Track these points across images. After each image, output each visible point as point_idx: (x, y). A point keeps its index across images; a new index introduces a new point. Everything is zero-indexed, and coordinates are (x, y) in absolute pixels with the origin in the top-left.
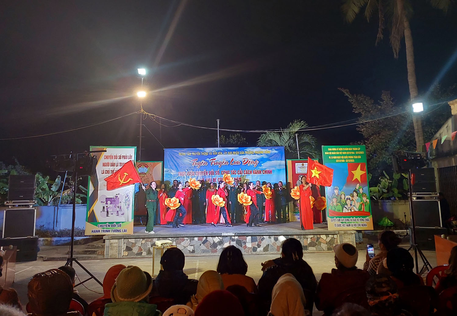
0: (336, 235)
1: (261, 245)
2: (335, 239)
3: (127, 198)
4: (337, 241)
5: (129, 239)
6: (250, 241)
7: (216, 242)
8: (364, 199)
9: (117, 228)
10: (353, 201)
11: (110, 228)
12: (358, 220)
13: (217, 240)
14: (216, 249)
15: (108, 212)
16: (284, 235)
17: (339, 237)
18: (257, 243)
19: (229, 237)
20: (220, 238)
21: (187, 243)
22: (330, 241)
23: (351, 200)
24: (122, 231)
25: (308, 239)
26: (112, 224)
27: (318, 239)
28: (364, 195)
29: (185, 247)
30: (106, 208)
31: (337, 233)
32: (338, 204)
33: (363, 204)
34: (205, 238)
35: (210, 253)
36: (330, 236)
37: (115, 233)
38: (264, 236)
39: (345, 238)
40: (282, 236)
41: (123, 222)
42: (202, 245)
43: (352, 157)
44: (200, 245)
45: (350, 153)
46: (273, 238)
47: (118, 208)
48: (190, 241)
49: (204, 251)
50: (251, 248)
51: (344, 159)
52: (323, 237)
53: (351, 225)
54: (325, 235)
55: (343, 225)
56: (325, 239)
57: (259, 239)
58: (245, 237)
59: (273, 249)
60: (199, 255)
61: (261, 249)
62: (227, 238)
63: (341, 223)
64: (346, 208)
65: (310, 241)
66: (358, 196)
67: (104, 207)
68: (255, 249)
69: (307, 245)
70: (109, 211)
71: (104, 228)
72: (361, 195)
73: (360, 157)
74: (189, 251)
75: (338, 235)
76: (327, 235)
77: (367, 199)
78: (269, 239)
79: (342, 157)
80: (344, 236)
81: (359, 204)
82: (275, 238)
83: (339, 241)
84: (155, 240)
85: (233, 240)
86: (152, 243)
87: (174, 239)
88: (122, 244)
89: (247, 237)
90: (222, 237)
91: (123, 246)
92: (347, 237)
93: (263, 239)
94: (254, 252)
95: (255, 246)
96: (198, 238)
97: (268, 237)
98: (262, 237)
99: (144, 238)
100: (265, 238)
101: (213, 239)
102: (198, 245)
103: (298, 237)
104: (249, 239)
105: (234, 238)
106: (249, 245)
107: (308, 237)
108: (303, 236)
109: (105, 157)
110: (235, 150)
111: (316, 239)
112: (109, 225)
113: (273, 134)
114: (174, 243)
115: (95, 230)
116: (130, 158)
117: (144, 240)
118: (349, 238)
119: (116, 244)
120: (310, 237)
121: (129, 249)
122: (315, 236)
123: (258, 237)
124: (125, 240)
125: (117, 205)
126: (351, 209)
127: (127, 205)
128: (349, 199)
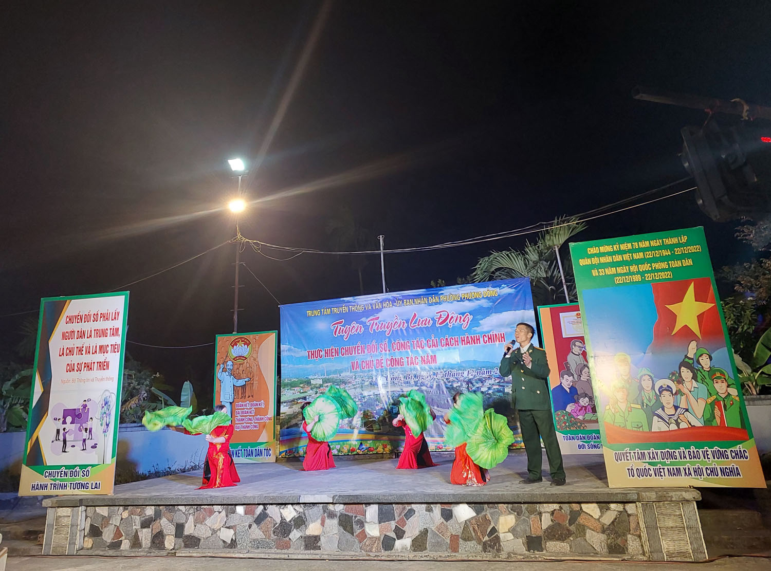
0: (634, 504)
1: (404, 532)
2: (631, 518)
3: (105, 407)
4: (638, 523)
5: (97, 508)
6: (376, 520)
7: (288, 520)
8: (720, 387)
9: (80, 479)
10: (683, 394)
11: (68, 480)
12: (705, 455)
13: (289, 513)
14: (287, 539)
15: (65, 441)
16: (468, 503)
17: (640, 510)
18: (393, 524)
19: (322, 505)
20: (297, 507)
21: (219, 520)
22: (613, 522)
23: (674, 393)
25: (543, 514)
27: (574, 516)
28: (718, 374)
29: (214, 532)
30: (62, 432)
31: (635, 496)
32: (632, 405)
33: (716, 402)
34: (261, 507)
35: (273, 551)
36: (613, 506)
37: (76, 492)
38: (413, 506)
39: (662, 514)
40: (466, 506)
41: (92, 466)
42: (254, 526)
43: (664, 265)
45: (657, 254)
46: (437, 509)
47: (86, 432)
48: (227, 516)
49: (257, 544)
50: (378, 538)
51: (638, 273)
52: (592, 509)
53: (682, 469)
54: (597, 503)
55: (658, 473)
56: (598, 517)
57: (400, 514)
58: (361, 506)
59: (438, 545)
60: (241, 556)
61: (406, 542)
62: (315, 508)
63: (649, 463)
64: (659, 416)
65: (551, 523)
66: (696, 381)
67: (58, 431)
68: (388, 544)
69: (540, 533)
70: (67, 440)
72: (706, 374)
73: (690, 262)
74: (224, 542)
75: (639, 504)
76: (604, 504)
77: (728, 386)
78: (427, 513)
80: (659, 507)
81: (702, 404)
82: (443, 511)
83: (642, 525)
84: (150, 511)
85: (332, 515)
86: (143, 519)
87: (190, 509)
88: (82, 519)
89: (368, 507)
90: (302, 505)
91: (84, 524)
92: (669, 511)
93: (411, 512)
94: (385, 550)
95: (388, 534)
96: (245, 506)
97: (424, 506)
98: (408, 507)
99: (126, 506)
100: (415, 511)
101: (281, 510)
102: (244, 527)
103: (510, 510)
104: (372, 512)
105: (333, 509)
106: (373, 530)
107: (542, 510)
108: (526, 505)
109: (68, 320)
110: (419, 296)
111: (569, 517)
112: (66, 470)
113: (507, 255)
114: (191, 518)
115: (38, 485)
116: (115, 318)
117: (127, 509)
118: (678, 513)
119: (66, 519)
120: (549, 511)
121: (95, 532)
122: (565, 506)
123: (397, 505)
124: (88, 508)
125: (85, 426)
126: (679, 420)
127: (104, 424)
128: (669, 389)
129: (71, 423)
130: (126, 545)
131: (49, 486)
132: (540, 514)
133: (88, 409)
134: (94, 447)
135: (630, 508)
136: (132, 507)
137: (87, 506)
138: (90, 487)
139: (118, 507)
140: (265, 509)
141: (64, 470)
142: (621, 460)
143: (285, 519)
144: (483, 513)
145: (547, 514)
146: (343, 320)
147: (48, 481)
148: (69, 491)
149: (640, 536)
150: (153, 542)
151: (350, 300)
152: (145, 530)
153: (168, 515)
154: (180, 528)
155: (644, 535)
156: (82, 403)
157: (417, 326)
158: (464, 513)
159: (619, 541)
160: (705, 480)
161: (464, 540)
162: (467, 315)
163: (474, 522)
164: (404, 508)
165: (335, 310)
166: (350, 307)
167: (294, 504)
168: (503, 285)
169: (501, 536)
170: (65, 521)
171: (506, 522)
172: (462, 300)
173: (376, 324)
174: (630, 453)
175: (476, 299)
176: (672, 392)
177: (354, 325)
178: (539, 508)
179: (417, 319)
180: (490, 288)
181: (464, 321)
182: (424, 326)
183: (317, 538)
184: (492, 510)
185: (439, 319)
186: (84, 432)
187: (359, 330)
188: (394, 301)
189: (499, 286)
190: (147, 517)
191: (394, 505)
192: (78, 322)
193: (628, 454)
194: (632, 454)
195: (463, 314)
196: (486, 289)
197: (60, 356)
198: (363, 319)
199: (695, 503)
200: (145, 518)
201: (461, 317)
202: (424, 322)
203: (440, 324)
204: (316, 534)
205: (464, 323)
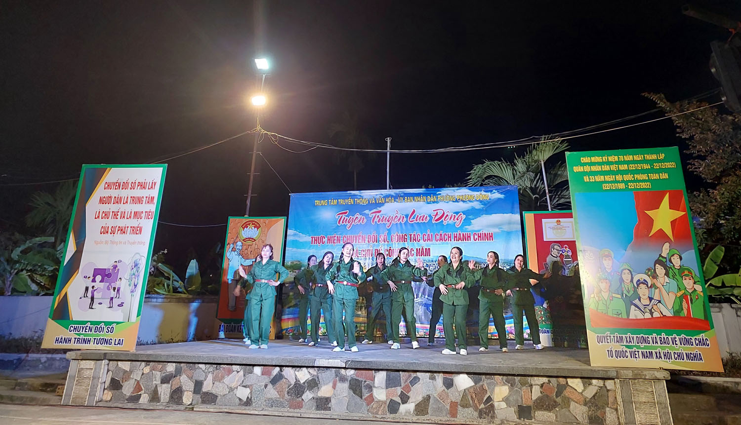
0: (613, 381)
1: (409, 398)
2: (610, 393)
3: (135, 269)
4: (616, 398)
5: (120, 362)
6: (384, 385)
7: (302, 382)
8: (688, 283)
9: (104, 335)
10: (657, 288)
12: (674, 341)
13: (304, 375)
14: (300, 399)
15: (92, 299)
16: (468, 373)
17: (618, 386)
18: (399, 390)
19: (335, 369)
20: (311, 370)
21: (237, 379)
22: (594, 396)
23: (649, 286)
25: (534, 387)
27: (561, 389)
28: (686, 272)
29: (231, 390)
30: (90, 289)
31: (614, 374)
32: (614, 295)
33: (684, 296)
34: (278, 369)
35: (286, 410)
36: (594, 381)
37: (99, 347)
38: (419, 374)
39: (637, 390)
40: (465, 376)
41: (118, 323)
42: (270, 386)
44: (266, 386)
45: (639, 166)
46: (440, 378)
47: (114, 291)
48: (244, 376)
49: (272, 403)
50: (385, 402)
51: (623, 181)
52: (576, 384)
53: (654, 353)
54: (581, 378)
55: (633, 355)
56: (580, 391)
57: (406, 381)
58: (371, 372)
59: (439, 410)
60: (257, 413)
61: (410, 406)
62: (329, 372)
63: (627, 346)
64: (636, 306)
65: (540, 394)
66: (668, 277)
67: (87, 289)
68: (393, 407)
69: (530, 403)
71: (80, 335)
72: (676, 271)
73: (665, 176)
74: (240, 399)
75: (617, 381)
76: (587, 379)
77: (695, 283)
78: (431, 381)
79: (619, 177)
80: (635, 383)
81: (672, 297)
82: (445, 380)
83: (619, 399)
84: (171, 368)
85: (343, 379)
86: (164, 375)
87: (210, 367)
88: (104, 372)
89: (377, 373)
90: (316, 369)
91: (105, 378)
92: (642, 388)
93: (416, 380)
94: (391, 413)
95: (394, 399)
96: (262, 367)
97: (428, 374)
98: (413, 375)
99: (148, 362)
100: (419, 379)
101: (296, 373)
102: (260, 386)
103: (504, 381)
104: (380, 378)
105: (344, 374)
106: (380, 394)
107: (533, 383)
108: (519, 378)
109: (106, 186)
110: (418, 195)
111: (556, 390)
112: (91, 326)
113: (498, 164)
114: (210, 377)
115: (62, 338)
116: (152, 187)
117: (149, 365)
118: (650, 390)
119: (88, 372)
120: (539, 384)
121: (115, 385)
122: (553, 380)
123: (403, 373)
124: (111, 362)
125: (113, 285)
126: (653, 311)
127: (132, 284)
128: (645, 282)
129: (100, 282)
130: (144, 399)
131: (73, 340)
132: (531, 386)
133: (118, 269)
134: (121, 305)
135: (609, 384)
136: (153, 363)
137: (110, 360)
138: (113, 343)
139: (140, 363)
140: (281, 370)
141: (89, 326)
142: (602, 342)
143: (299, 381)
144: (481, 383)
145: (537, 386)
146: (348, 211)
147: (72, 335)
148: (92, 346)
149: (616, 410)
150: (172, 397)
151: (357, 194)
152: (164, 385)
153: (189, 372)
154: (198, 385)
155: (621, 409)
156: (112, 263)
157: (415, 221)
158: (463, 382)
159: (599, 413)
160: (672, 363)
161: (463, 406)
162: (461, 214)
163: (472, 390)
164: (410, 376)
165: (341, 201)
166: (356, 199)
167: (309, 367)
168: (494, 191)
169: (496, 404)
170: (87, 373)
171: (500, 392)
172: (457, 201)
173: (378, 216)
174: (610, 336)
175: (470, 201)
176: (647, 286)
177: (357, 216)
178: (530, 380)
179: (415, 215)
180: (483, 193)
181: (457, 219)
182: (421, 221)
183: (327, 400)
184: (489, 381)
185: (436, 216)
186: (112, 290)
187: (361, 221)
188: (396, 198)
189: (491, 191)
190: (168, 373)
191: (401, 372)
192: (116, 189)
193: (608, 338)
194: (612, 337)
195: (457, 213)
196: (478, 193)
197: (95, 218)
198: (367, 212)
199: (664, 381)
200: (166, 374)
201: (455, 216)
202: (422, 218)
203: (436, 221)
204: (327, 396)
205: (457, 221)
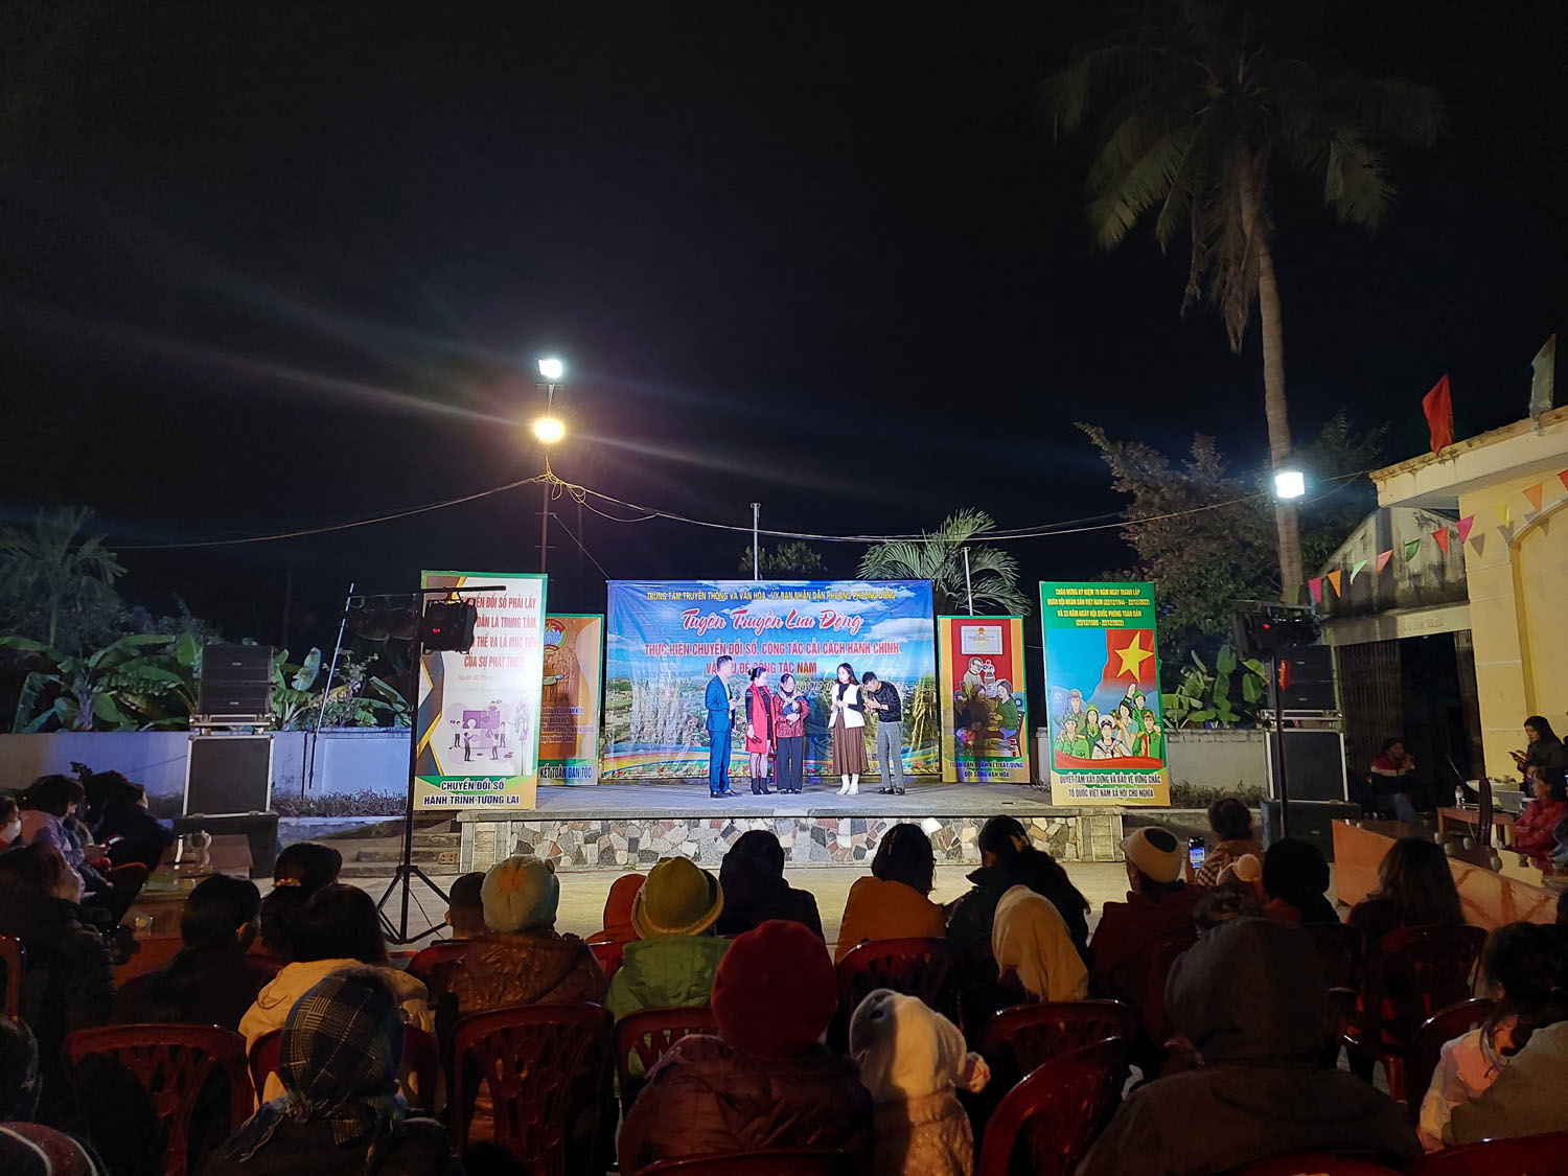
0: (1074, 818)
2: (1071, 829)
3: (522, 711)
4: (1076, 832)
5: (525, 823)
6: (849, 833)
8: (1148, 724)
9: (492, 792)
10: (1119, 728)
11: (475, 793)
12: (1130, 779)
15: (468, 749)
16: (934, 817)
17: (1080, 823)
18: (864, 836)
19: (794, 819)
21: (680, 834)
22: (1055, 833)
23: (1113, 726)
24: (505, 800)
26: (479, 781)
28: (1148, 713)
29: (675, 846)
30: (462, 737)
31: (1075, 812)
32: (1079, 736)
33: (1144, 737)
34: (729, 821)
36: (1057, 820)
37: (487, 806)
38: (884, 820)
39: (1096, 826)
41: (508, 777)
42: (721, 839)
43: (1118, 614)
44: (716, 840)
45: (1114, 602)
47: (497, 738)
48: (689, 830)
50: (850, 849)
51: (1097, 618)
52: (1040, 822)
53: (1111, 791)
54: (1045, 817)
55: (1093, 793)
56: (1043, 830)
57: (871, 828)
58: (834, 820)
62: (787, 821)
63: (1087, 786)
64: (1099, 746)
66: (1131, 717)
67: (457, 737)
68: (859, 854)
70: (471, 747)
71: (457, 793)
72: (1139, 712)
73: (1139, 614)
75: (1079, 818)
76: (1050, 818)
77: (1154, 724)
79: (1093, 613)
80: (1095, 820)
81: (1133, 737)
83: (1080, 835)
84: (596, 826)
85: (803, 828)
86: (587, 834)
87: (645, 823)
88: (507, 833)
89: (841, 821)
90: (772, 819)
91: (510, 841)
92: (1101, 824)
94: (856, 860)
95: (858, 846)
96: (713, 820)
98: (879, 821)
99: (564, 821)
102: (709, 840)
103: (972, 823)
104: (845, 825)
105: (804, 823)
106: (845, 842)
110: (800, 589)
112: (471, 782)
113: (900, 542)
114: (647, 833)
115: (434, 798)
117: (565, 824)
118: (1106, 826)
119: (489, 835)
123: (869, 819)
124: (515, 824)
125: (494, 731)
126: (1114, 751)
127: (521, 730)
128: (1109, 724)
130: (566, 863)
131: (448, 799)
133: (499, 712)
135: (1071, 822)
136: (571, 822)
137: (511, 822)
139: (555, 822)
140: (733, 823)
141: (468, 781)
142: (1064, 783)
144: (949, 826)
146: (698, 609)
148: (477, 805)
149: (1076, 844)
150: (601, 857)
151: (709, 585)
152: (590, 845)
153: (619, 829)
154: (633, 844)
155: (1081, 842)
156: (489, 704)
157: (796, 627)
158: (931, 825)
159: (1059, 849)
160: (1128, 800)
162: (858, 617)
163: (940, 833)
164: (876, 822)
165: (688, 594)
166: (709, 593)
167: (765, 817)
169: (963, 846)
170: (488, 837)
171: (968, 833)
172: (852, 599)
173: (743, 618)
174: (1072, 777)
175: (870, 600)
176: (1111, 726)
177: (713, 617)
179: (796, 617)
180: (887, 589)
181: (853, 624)
182: (804, 626)
184: (957, 823)
185: (824, 619)
186: (493, 738)
187: (718, 624)
188: (767, 592)
189: (897, 587)
190: (592, 832)
191: (866, 819)
194: (1074, 778)
195: (852, 616)
196: (881, 590)
198: (726, 611)
199: (1120, 816)
201: (850, 619)
202: (805, 622)
203: (823, 626)
205: (853, 627)
